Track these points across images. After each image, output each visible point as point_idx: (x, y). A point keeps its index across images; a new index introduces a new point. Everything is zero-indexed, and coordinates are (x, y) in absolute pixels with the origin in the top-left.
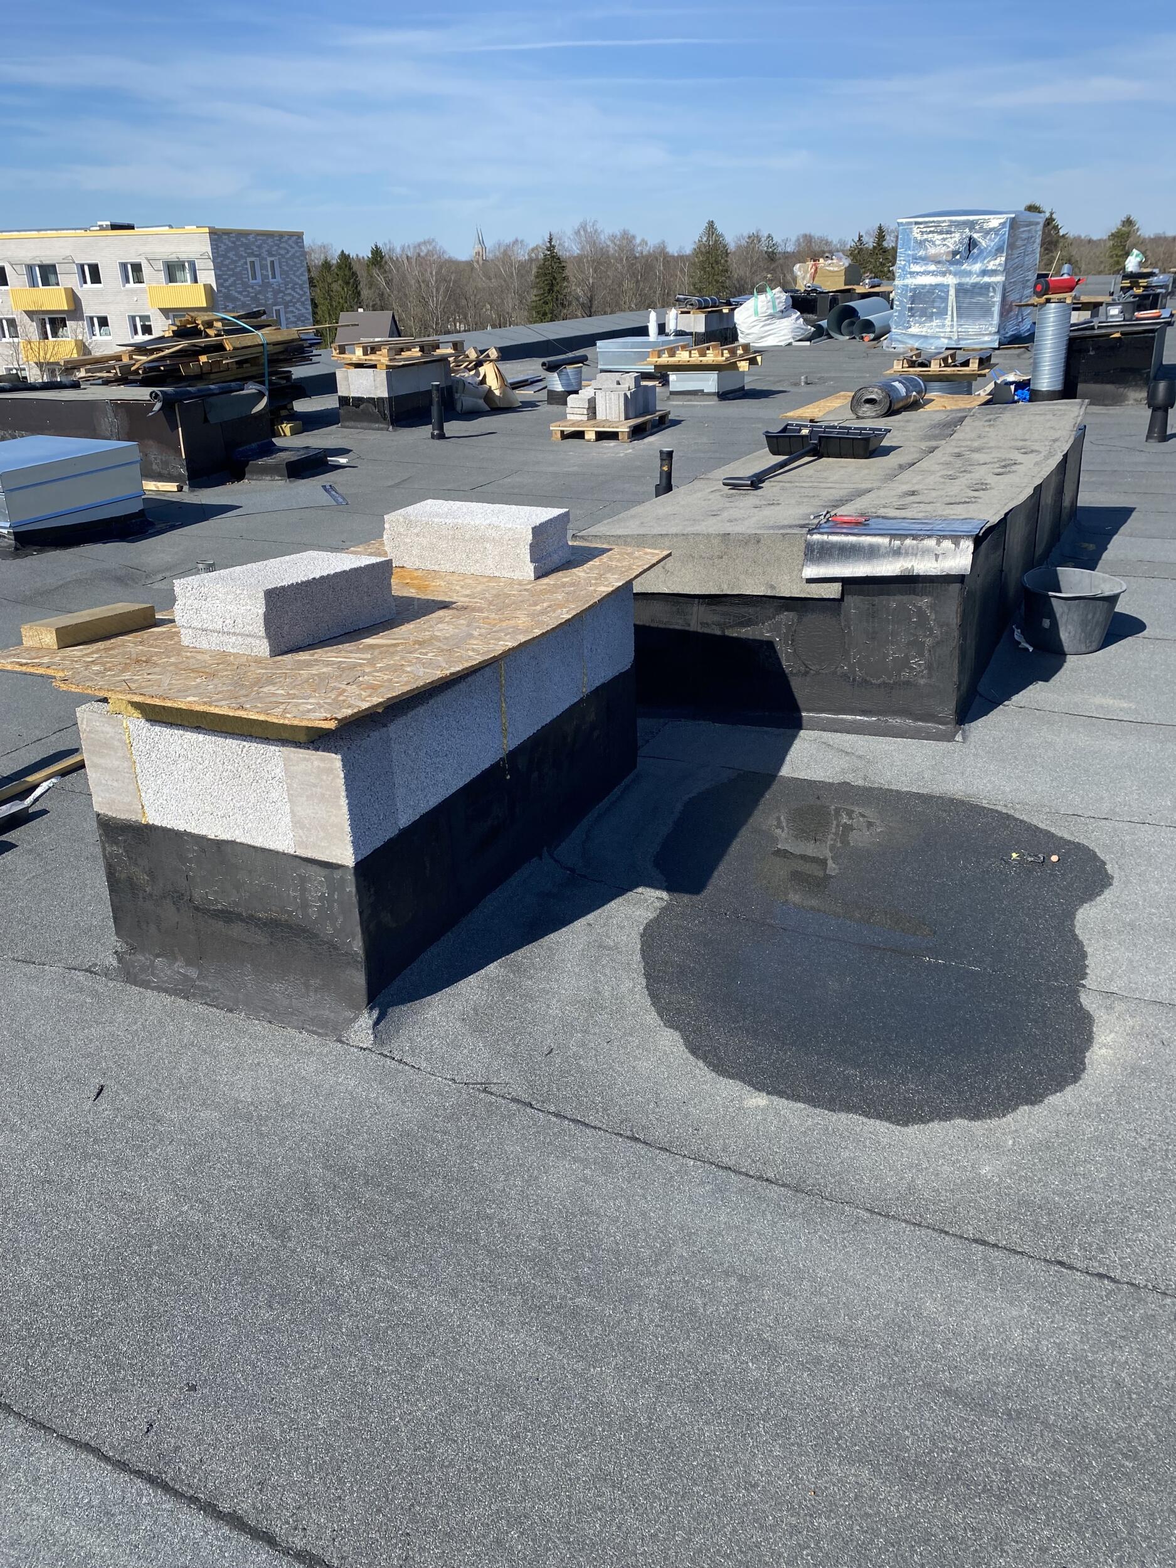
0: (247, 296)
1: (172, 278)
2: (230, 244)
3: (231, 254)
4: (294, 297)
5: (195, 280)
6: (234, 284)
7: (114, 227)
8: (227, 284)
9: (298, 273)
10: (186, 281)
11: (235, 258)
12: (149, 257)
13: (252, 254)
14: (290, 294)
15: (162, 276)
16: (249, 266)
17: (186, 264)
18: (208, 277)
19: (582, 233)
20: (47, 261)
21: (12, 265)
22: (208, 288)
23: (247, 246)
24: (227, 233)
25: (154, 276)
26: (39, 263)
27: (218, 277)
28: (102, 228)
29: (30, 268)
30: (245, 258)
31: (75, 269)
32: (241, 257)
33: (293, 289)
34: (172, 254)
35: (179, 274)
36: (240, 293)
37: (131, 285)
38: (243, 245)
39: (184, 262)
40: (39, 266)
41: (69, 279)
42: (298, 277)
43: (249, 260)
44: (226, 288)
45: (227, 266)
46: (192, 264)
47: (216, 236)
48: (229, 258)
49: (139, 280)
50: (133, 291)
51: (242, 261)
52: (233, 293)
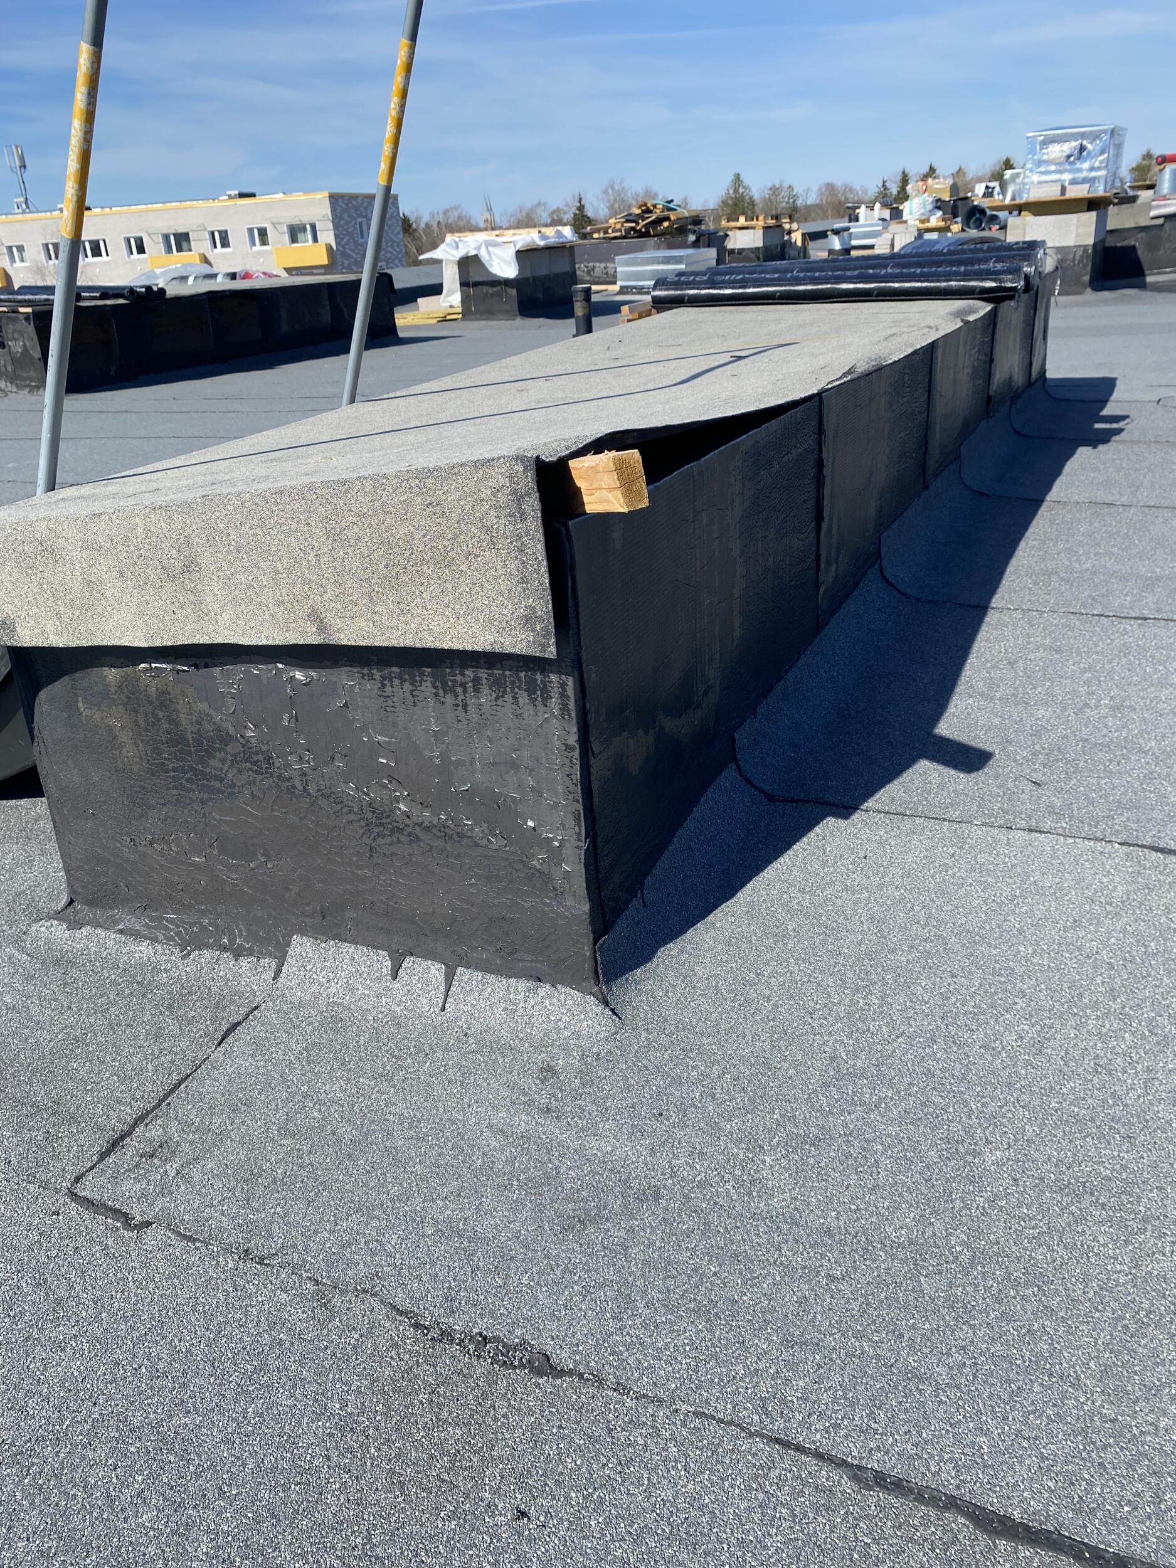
0: (358, 253)
1: (294, 239)
2: (344, 206)
3: (345, 216)
4: (392, 254)
5: (315, 240)
6: (348, 243)
7: (242, 195)
8: (343, 243)
9: (395, 232)
10: (308, 241)
11: (348, 219)
12: (274, 221)
13: (360, 216)
14: (390, 252)
15: (286, 237)
16: (358, 226)
17: (308, 227)
18: (328, 236)
19: (610, 191)
20: (181, 230)
21: (149, 235)
22: (329, 248)
23: (356, 208)
24: (341, 196)
25: (278, 237)
26: (174, 231)
27: (336, 236)
28: (230, 197)
29: (166, 237)
30: (356, 219)
31: (207, 236)
32: (353, 218)
33: (392, 247)
34: (296, 217)
35: (300, 236)
36: (353, 251)
37: (258, 247)
38: (354, 207)
39: (305, 225)
40: (174, 235)
41: (200, 245)
42: (396, 236)
43: (359, 220)
44: (343, 246)
45: (342, 226)
46: (313, 227)
47: (334, 199)
48: (343, 219)
49: (264, 242)
50: (259, 253)
51: (353, 222)
52: (348, 251)
